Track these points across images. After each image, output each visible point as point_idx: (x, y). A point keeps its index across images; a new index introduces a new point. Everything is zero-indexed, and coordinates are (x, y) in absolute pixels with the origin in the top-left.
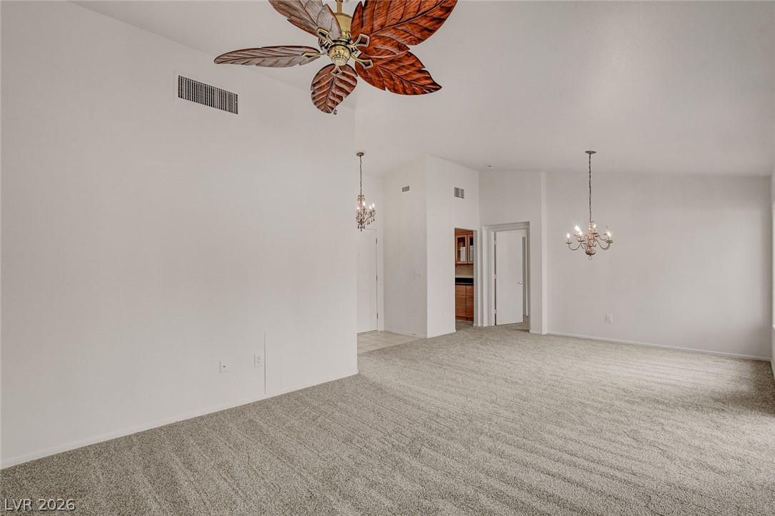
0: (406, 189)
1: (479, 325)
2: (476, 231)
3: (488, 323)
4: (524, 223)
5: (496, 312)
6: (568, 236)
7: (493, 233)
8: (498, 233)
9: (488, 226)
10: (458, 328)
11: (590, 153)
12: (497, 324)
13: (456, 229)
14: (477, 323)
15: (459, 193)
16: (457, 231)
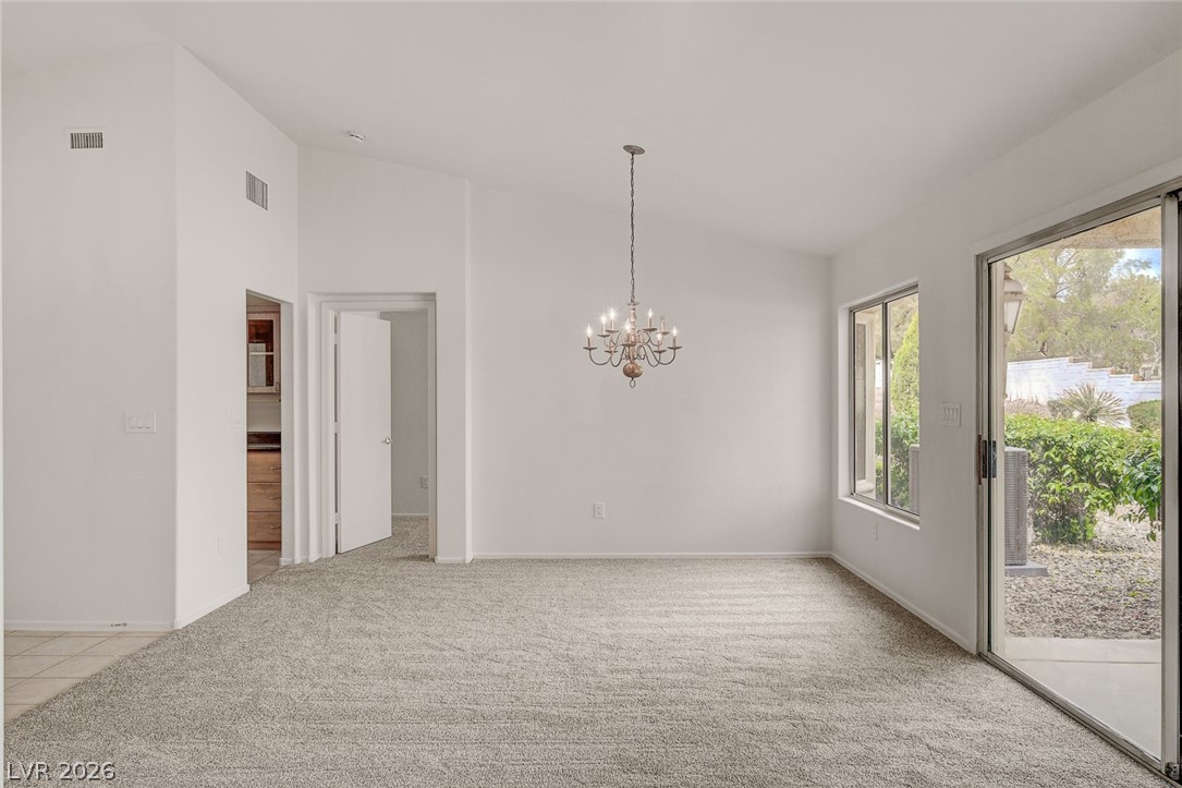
0: (93, 141)
1: (298, 559)
2: (291, 304)
3: (320, 551)
4: (415, 294)
5: (338, 518)
6: (589, 332)
7: (331, 315)
8: (344, 316)
9: (319, 294)
10: (251, 581)
11: (633, 150)
12: (343, 549)
13: (250, 295)
14: (292, 555)
15: (256, 191)
16: (254, 301)
